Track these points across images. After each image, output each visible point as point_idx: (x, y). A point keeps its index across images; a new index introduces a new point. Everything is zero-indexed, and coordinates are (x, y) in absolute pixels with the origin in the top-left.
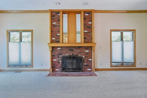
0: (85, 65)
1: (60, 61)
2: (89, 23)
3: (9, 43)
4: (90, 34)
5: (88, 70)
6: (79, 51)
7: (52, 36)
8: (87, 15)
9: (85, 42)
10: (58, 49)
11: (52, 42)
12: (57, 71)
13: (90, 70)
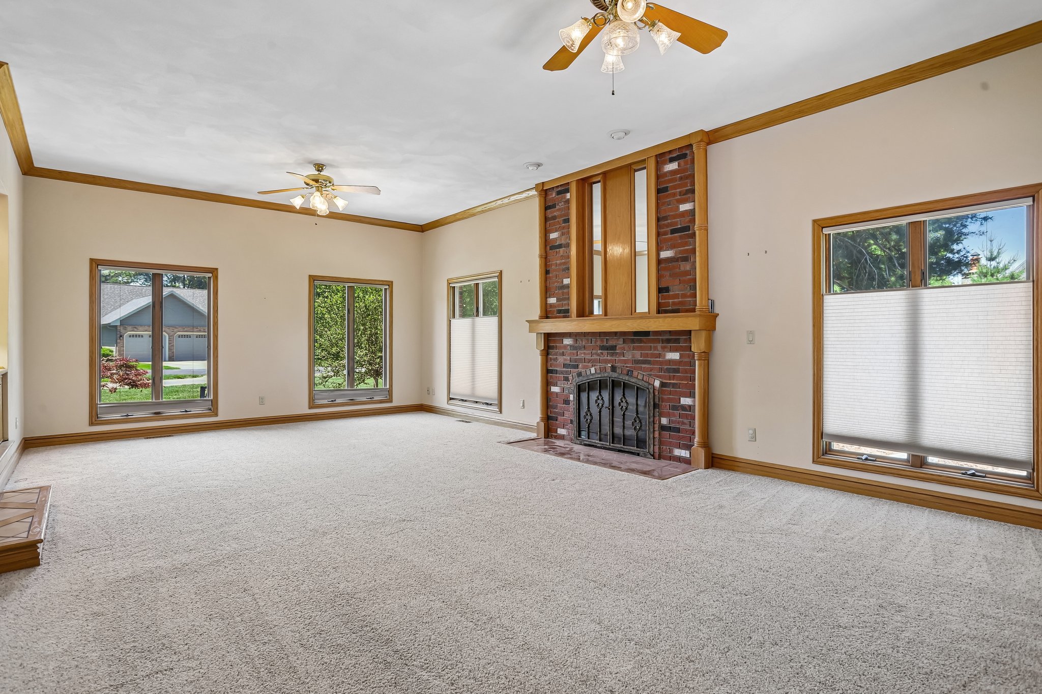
0: (663, 428)
1: (571, 397)
2: (684, 207)
3: (453, 321)
4: (686, 266)
5: (678, 452)
6: (638, 355)
7: (546, 292)
8: (673, 166)
9: (661, 309)
10: (567, 341)
11: (547, 313)
12: (562, 437)
13: (684, 453)
